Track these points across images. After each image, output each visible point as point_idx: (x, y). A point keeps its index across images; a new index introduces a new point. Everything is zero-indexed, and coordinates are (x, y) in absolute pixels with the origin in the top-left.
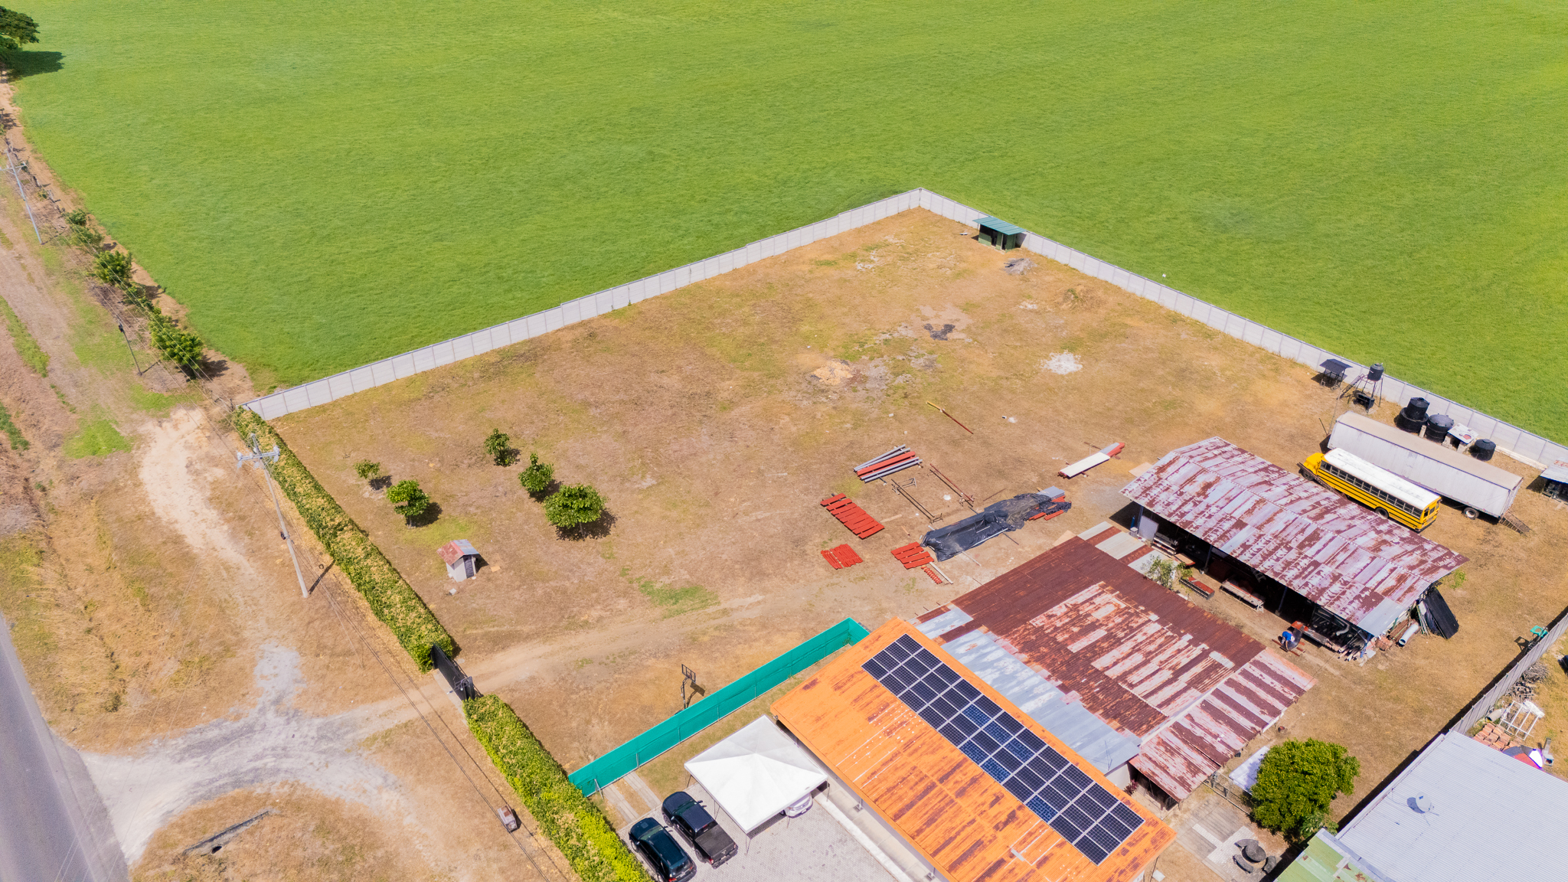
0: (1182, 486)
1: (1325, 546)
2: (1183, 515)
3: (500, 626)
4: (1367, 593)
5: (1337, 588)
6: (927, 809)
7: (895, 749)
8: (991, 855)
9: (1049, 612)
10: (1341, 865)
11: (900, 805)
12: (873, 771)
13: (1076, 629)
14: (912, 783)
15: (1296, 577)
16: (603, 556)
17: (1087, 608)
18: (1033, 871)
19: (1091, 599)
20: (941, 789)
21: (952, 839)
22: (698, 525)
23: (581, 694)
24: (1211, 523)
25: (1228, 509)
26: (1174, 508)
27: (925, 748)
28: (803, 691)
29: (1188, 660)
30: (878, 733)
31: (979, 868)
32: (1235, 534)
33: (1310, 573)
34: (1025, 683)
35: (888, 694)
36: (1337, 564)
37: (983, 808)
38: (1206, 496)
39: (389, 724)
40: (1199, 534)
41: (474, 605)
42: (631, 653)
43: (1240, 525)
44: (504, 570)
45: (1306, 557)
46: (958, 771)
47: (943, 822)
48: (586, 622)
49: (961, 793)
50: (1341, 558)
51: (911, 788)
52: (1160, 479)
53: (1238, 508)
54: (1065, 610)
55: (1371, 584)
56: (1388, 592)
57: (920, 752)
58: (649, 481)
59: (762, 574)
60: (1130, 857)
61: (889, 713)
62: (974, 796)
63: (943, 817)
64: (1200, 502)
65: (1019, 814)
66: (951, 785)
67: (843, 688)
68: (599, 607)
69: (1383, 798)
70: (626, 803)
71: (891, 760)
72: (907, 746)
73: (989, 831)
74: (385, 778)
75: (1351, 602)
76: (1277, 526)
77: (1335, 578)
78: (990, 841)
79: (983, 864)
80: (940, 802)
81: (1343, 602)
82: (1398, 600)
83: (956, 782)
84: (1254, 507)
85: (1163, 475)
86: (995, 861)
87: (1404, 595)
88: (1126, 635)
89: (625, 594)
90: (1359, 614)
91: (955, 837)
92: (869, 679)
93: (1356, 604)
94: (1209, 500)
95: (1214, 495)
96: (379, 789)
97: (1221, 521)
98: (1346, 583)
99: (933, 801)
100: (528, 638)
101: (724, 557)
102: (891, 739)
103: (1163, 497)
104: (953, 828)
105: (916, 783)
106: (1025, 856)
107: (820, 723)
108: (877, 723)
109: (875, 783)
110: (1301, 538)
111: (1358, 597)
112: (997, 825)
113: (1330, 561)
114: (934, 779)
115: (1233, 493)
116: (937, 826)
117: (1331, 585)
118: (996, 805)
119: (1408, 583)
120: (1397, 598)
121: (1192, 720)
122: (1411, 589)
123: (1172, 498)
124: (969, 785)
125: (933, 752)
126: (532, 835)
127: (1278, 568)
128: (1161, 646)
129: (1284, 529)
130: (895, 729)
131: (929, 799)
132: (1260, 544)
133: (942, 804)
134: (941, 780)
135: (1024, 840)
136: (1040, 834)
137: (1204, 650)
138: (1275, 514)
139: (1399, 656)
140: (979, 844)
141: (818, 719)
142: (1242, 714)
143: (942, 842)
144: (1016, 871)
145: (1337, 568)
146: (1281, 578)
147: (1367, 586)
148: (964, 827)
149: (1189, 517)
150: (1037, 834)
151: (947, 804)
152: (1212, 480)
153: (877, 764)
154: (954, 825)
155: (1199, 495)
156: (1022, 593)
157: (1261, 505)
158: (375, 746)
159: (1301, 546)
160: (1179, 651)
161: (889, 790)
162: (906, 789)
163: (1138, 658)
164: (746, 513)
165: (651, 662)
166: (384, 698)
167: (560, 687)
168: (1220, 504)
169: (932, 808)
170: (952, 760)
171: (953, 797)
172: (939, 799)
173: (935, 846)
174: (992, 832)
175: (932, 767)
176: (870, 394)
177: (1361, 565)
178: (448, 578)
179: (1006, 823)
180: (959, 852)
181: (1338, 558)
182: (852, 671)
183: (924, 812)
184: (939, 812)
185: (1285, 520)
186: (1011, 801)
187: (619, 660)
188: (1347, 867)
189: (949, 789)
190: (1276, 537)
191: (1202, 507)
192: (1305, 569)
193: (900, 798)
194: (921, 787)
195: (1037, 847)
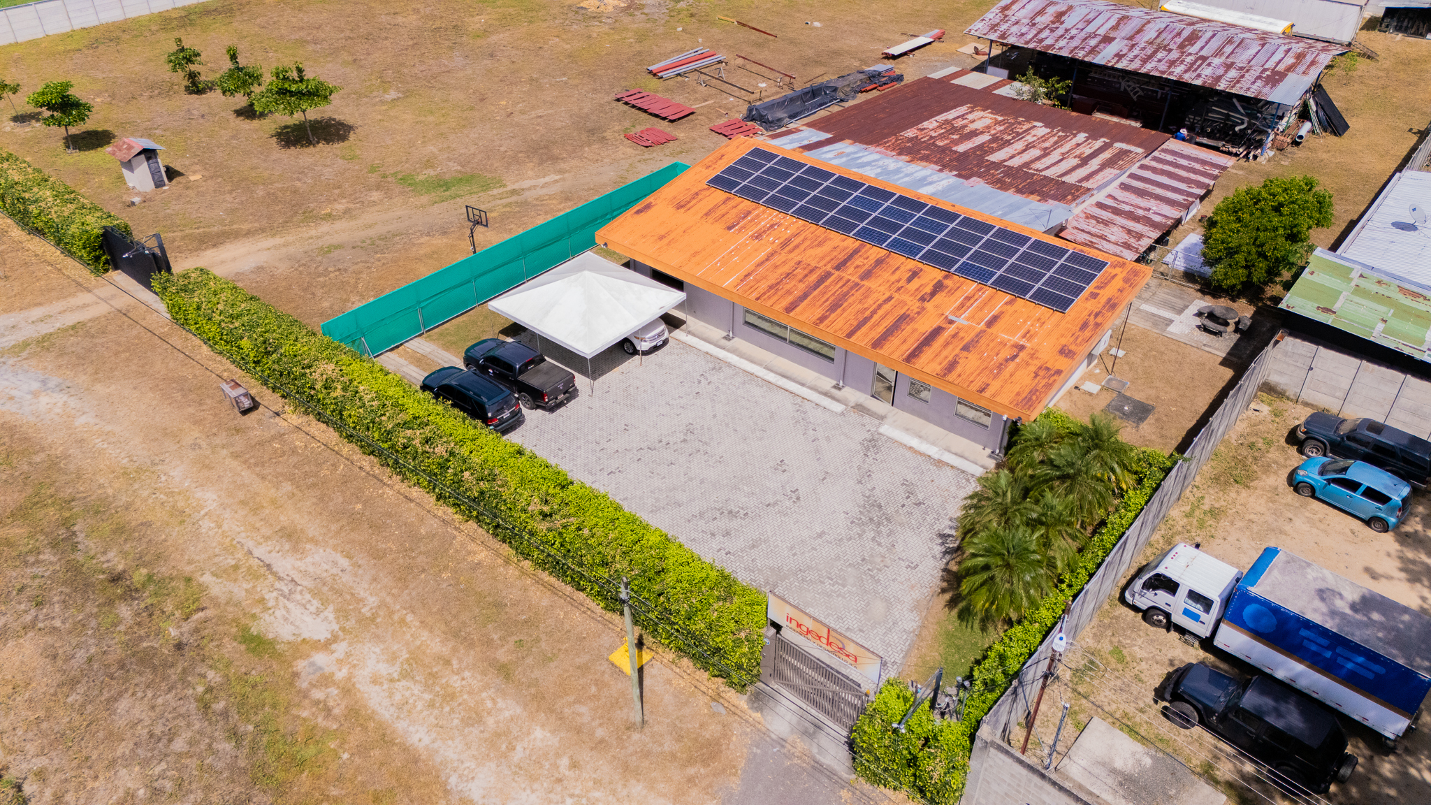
0: (1032, 19)
1: (1207, 43)
2: (1042, 40)
3: (209, 227)
4: (1268, 73)
5: (1233, 74)
6: (827, 296)
7: (769, 250)
8: (925, 325)
9: (920, 126)
10: (1355, 275)
11: (790, 299)
12: (746, 273)
13: (955, 137)
14: (800, 277)
15: (1186, 72)
16: (343, 158)
17: (960, 123)
18: (983, 332)
19: (963, 115)
20: (839, 276)
21: (866, 320)
22: (464, 126)
23: (332, 275)
24: (1074, 43)
25: (1090, 29)
26: (1029, 37)
27: (807, 243)
28: (636, 216)
29: (1091, 151)
30: (743, 238)
31: (910, 341)
32: (1105, 48)
33: (1199, 66)
34: (915, 175)
35: (746, 204)
36: (1226, 55)
37: (900, 284)
38: (1062, 23)
39: (45, 329)
40: (1064, 53)
41: (168, 211)
42: (394, 235)
43: (1107, 40)
44: (205, 179)
45: (1190, 54)
46: (856, 256)
47: (850, 305)
48: (330, 215)
49: (867, 275)
50: (1228, 49)
51: (800, 281)
52: (1006, 16)
53: (1102, 25)
54: (935, 124)
55: (1270, 65)
56: (1290, 68)
57: (802, 247)
58: (392, 94)
59: (555, 159)
60: (1103, 299)
61: (753, 220)
62: (885, 275)
63: (850, 300)
64: (1057, 28)
65: (948, 282)
66: (851, 270)
67: (688, 206)
68: (344, 201)
69: (1363, 227)
70: (412, 367)
71: (767, 260)
72: (784, 245)
73: (914, 305)
74: (44, 382)
75: (1253, 83)
76: (1150, 33)
77: (1229, 67)
78: (918, 313)
79: (916, 335)
80: (841, 287)
81: (1245, 83)
82: (1304, 73)
83: (857, 267)
84: (1118, 24)
85: (1009, 13)
86: (930, 330)
87: (1309, 67)
88: (1013, 138)
89: (378, 188)
90: (1266, 90)
91: (871, 316)
92: (719, 195)
93: (1259, 83)
94: (1067, 25)
95: (1070, 21)
96: (35, 394)
97: (1085, 39)
98: (1241, 69)
99: (832, 288)
100: (249, 234)
101: (502, 149)
102: (762, 242)
103: (1015, 29)
104: (866, 309)
105: (806, 276)
106: (968, 319)
107: (665, 241)
108: (740, 230)
109: (752, 284)
110: (1179, 40)
111: (1259, 77)
112: (923, 296)
113: (1218, 53)
114: (828, 268)
115: (1091, 16)
116: (844, 310)
117: (1226, 72)
118: (916, 279)
119: (1309, 58)
120: (1301, 71)
121: (1115, 199)
122: (1313, 63)
123: (1024, 30)
124: (875, 266)
125: (820, 244)
126: (277, 414)
127: (1163, 67)
128: (1056, 143)
129: (1158, 36)
130: (765, 232)
131: (827, 287)
132: (1136, 52)
133: (845, 289)
134: (838, 268)
135: (962, 305)
136: (980, 296)
137: (1106, 144)
138: (1144, 26)
139: (1298, 153)
140: (904, 318)
141: (662, 238)
142: (1168, 190)
143: (855, 323)
144: (961, 334)
145: (1227, 57)
146: (1169, 74)
147: (1266, 67)
148: (880, 306)
149: (1048, 42)
150: (976, 297)
151: (852, 288)
152: (1064, 9)
153: (749, 266)
154: (866, 306)
155: (1053, 22)
156: (882, 116)
157: (1125, 21)
158: (27, 352)
159: (1181, 47)
160: (1078, 145)
161: (771, 287)
162: (793, 283)
163: (1035, 153)
164: (522, 112)
165: (424, 239)
166: (40, 304)
167: (301, 273)
168: (1080, 26)
169: (833, 294)
170: (845, 248)
171: (858, 280)
172: (839, 285)
173: (847, 329)
174: (918, 304)
175: (823, 258)
176: (650, 16)
177: (1252, 51)
178: (128, 189)
179: (933, 294)
180: (881, 329)
181: (1225, 50)
182: (695, 190)
183: (823, 300)
184: (844, 296)
185: (1157, 28)
186: (932, 274)
187: (378, 242)
188: (1361, 276)
189: (850, 274)
190: (1151, 43)
191: (1060, 32)
192: (1192, 64)
193: (789, 292)
194: (813, 278)
195: (981, 309)
